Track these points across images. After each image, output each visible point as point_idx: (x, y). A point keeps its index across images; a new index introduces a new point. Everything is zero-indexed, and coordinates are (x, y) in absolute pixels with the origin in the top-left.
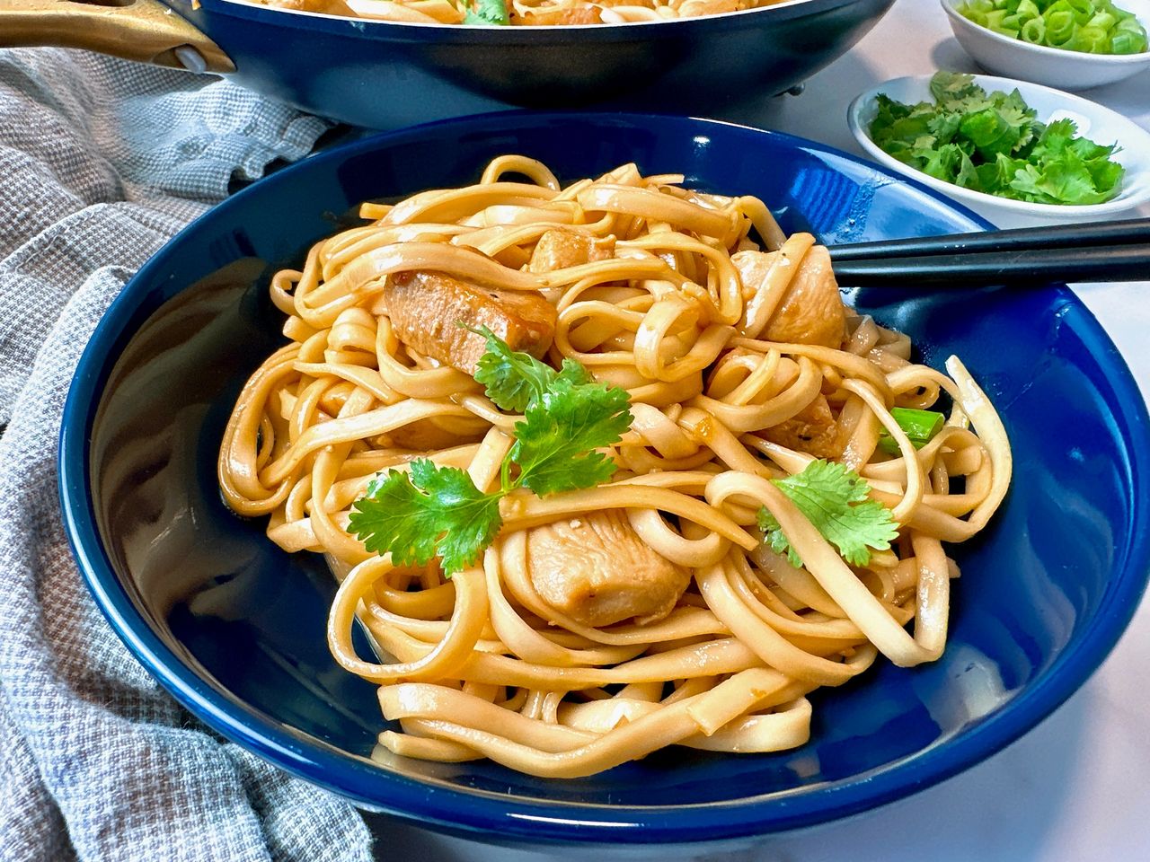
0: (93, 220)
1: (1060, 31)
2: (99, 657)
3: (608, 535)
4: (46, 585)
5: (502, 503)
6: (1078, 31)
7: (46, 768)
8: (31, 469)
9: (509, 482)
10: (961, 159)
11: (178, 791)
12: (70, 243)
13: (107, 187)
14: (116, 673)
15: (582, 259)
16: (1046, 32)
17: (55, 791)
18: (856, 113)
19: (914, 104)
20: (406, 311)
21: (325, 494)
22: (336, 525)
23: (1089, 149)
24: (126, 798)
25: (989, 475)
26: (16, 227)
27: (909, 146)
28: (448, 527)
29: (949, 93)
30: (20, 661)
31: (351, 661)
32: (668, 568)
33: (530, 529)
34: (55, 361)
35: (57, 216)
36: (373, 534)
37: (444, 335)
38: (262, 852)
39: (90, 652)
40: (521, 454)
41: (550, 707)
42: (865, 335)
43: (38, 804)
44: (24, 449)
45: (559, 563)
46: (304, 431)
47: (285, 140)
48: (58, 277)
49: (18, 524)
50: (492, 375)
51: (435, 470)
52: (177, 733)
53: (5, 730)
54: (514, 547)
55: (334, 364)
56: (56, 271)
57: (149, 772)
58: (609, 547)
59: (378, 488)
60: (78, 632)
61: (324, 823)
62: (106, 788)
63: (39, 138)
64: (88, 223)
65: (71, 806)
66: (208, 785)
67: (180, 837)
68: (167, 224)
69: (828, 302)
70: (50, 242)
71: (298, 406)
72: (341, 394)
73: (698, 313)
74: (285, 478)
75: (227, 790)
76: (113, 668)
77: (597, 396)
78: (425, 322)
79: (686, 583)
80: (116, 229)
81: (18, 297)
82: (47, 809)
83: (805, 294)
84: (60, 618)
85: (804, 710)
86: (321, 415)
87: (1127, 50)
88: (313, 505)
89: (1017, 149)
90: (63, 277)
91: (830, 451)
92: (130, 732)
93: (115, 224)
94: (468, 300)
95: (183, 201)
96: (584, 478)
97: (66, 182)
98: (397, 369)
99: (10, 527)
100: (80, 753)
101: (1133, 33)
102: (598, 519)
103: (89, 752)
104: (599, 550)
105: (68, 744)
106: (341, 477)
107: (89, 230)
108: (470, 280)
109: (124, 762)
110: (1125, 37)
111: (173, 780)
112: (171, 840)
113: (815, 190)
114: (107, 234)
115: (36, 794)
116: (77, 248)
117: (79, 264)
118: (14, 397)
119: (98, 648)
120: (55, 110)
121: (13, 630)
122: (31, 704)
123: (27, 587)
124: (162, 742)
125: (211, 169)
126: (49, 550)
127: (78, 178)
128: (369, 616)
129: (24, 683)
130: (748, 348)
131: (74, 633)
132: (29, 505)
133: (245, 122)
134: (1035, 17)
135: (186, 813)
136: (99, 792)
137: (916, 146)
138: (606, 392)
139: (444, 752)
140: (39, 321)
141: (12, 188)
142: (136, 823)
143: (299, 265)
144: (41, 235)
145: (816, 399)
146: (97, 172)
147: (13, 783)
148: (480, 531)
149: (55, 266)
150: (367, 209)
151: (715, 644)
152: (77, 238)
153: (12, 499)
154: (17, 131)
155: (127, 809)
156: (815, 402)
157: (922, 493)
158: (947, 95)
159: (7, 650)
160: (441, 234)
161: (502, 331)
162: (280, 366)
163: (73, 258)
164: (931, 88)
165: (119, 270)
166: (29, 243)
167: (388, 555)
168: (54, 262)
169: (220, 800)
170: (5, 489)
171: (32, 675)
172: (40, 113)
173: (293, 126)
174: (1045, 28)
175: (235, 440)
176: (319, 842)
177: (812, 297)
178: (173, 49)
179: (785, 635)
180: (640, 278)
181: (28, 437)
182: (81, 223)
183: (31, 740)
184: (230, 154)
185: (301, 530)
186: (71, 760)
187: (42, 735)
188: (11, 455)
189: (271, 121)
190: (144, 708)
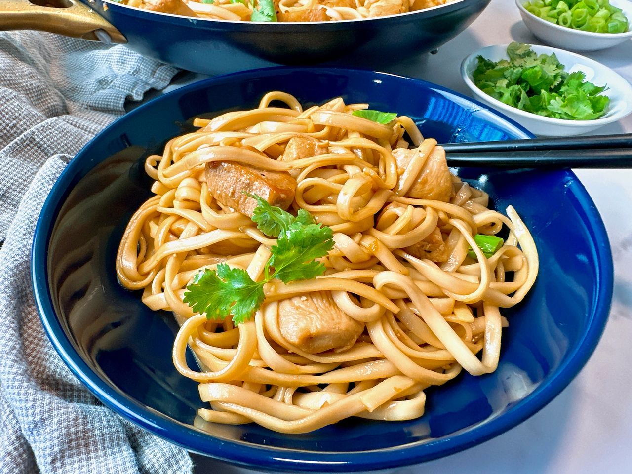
0: (50, 127)
1: (580, 19)
2: (52, 367)
3: (321, 304)
4: (25, 328)
5: (265, 287)
6: (589, 19)
7: (24, 427)
8: (16, 267)
9: (269, 276)
10: (521, 93)
11: (93, 439)
12: (37, 140)
13: (58, 107)
14: (61, 375)
15: (311, 153)
16: (572, 21)
17: (29, 438)
18: (465, 67)
19: (497, 62)
20: (216, 182)
21: (172, 280)
22: (178, 297)
23: (592, 88)
24: (65, 443)
25: (526, 272)
26: (8, 131)
27: (494, 85)
28: (237, 299)
29: (517, 55)
30: (10, 371)
31: (184, 370)
32: (352, 323)
33: (280, 300)
34: (29, 207)
35: (31, 125)
36: (196, 303)
37: (236, 195)
38: (136, 471)
39: (48, 364)
40: (275, 262)
41: (289, 396)
42: (463, 194)
43: (20, 444)
44: (13, 255)
45: (295, 320)
46: (162, 245)
47: (155, 78)
48: (31, 158)
49: (10, 296)
50: (261, 218)
51: (229, 269)
52: (92, 408)
53: (3, 405)
54: (271, 311)
55: (178, 210)
56: (30, 155)
57: (77, 429)
58: (321, 312)
59: (199, 278)
60: (42, 353)
61: (168, 456)
62: (55, 437)
63: (21, 81)
64: (47, 128)
65: (37, 447)
66: (108, 436)
67: (94, 463)
68: (90, 127)
69: (443, 177)
70: (27, 139)
71: (159, 231)
72: (182, 225)
73: (371, 184)
74: (152, 270)
75: (118, 438)
76: (60, 373)
77: (315, 232)
78: (226, 188)
79: (361, 330)
80: (63, 131)
81: (10, 171)
82: (25, 447)
83: (431, 172)
84: (32, 346)
85: (422, 398)
86: (171, 236)
87: (616, 31)
88: (166, 285)
89: (552, 87)
90: (34, 158)
91: (441, 259)
92: (68, 408)
93: (62, 129)
94: (249, 177)
95: (99, 113)
96: (309, 274)
97: (36, 105)
98: (211, 213)
99: (6, 298)
100: (42, 419)
101: (619, 21)
102: (316, 296)
103: (46, 419)
104: (316, 313)
105: (35, 415)
106: (182, 270)
107: (48, 133)
108: (250, 166)
109: (64, 424)
110: (615, 23)
111: (90, 433)
112: (89, 465)
113: (439, 112)
114: (57, 134)
115: (20, 439)
116: (41, 142)
117: (43, 151)
118: (8, 225)
119: (52, 363)
120: (30, 64)
121: (7, 354)
122: (16, 393)
123: (15, 330)
124: (84, 413)
125: (115, 95)
126: (27, 309)
127: (42, 102)
128: (195, 345)
129: (13, 382)
130: (399, 202)
131: (39, 354)
132: (16, 286)
133: (133, 68)
134: (566, 12)
135: (97, 450)
136: (52, 439)
137: (497, 85)
138: (320, 230)
139: (232, 419)
140: (21, 183)
141: (7, 110)
142: (71, 456)
143: (160, 152)
144: (22, 136)
145: (434, 231)
146: (52, 99)
147: (8, 434)
148: (253, 302)
149: (30, 152)
150: (197, 122)
151: (376, 362)
152: (41, 137)
153: (6, 283)
154: (9, 78)
155: (66, 448)
156: (434, 232)
157: (490, 281)
158: (516, 56)
159: (4, 364)
160: (236, 138)
161: (266, 194)
162: (149, 208)
163: (39, 148)
164: (508, 52)
165: (64, 156)
166: (15, 140)
167: (205, 314)
168: (29, 150)
169: (114, 443)
170: (3, 278)
171: (17, 378)
172: (21, 67)
173: (159, 70)
174: (571, 18)
175: (125, 249)
176: (166, 466)
177: (434, 174)
178: (93, 31)
179: (412, 358)
180: (342, 164)
181: (15, 249)
182: (44, 128)
183: (16, 411)
184: (125, 86)
185: (160, 299)
186: (37, 423)
187: (22, 410)
188: (6, 259)
189: (147, 67)
190: (75, 393)
